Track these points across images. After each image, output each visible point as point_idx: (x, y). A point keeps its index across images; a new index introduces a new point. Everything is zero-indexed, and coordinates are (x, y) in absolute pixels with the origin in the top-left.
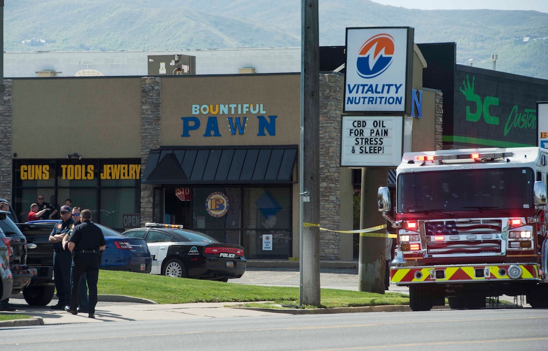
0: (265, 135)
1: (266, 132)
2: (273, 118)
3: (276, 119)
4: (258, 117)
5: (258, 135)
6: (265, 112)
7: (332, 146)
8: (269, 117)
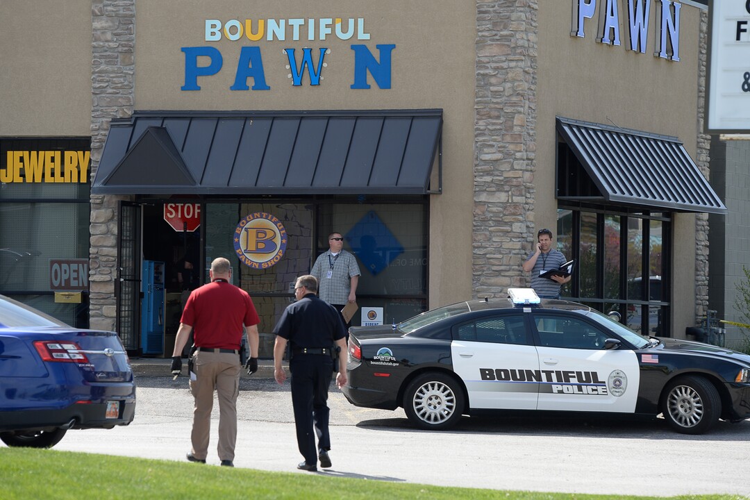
0: (369, 87)
1: (370, 79)
2: (386, 50)
3: (393, 51)
4: (353, 47)
5: (352, 87)
6: (367, 37)
7: (520, 113)
8: (378, 47)
